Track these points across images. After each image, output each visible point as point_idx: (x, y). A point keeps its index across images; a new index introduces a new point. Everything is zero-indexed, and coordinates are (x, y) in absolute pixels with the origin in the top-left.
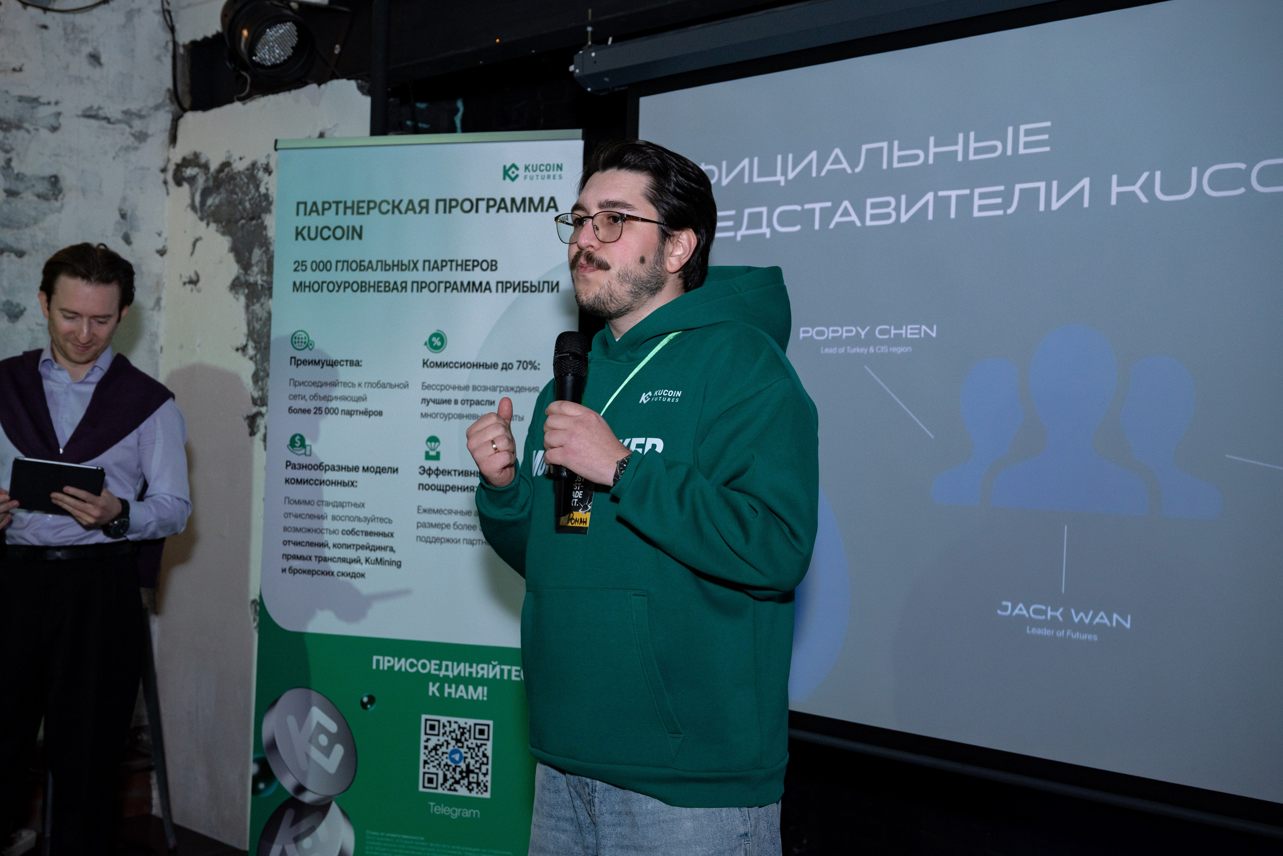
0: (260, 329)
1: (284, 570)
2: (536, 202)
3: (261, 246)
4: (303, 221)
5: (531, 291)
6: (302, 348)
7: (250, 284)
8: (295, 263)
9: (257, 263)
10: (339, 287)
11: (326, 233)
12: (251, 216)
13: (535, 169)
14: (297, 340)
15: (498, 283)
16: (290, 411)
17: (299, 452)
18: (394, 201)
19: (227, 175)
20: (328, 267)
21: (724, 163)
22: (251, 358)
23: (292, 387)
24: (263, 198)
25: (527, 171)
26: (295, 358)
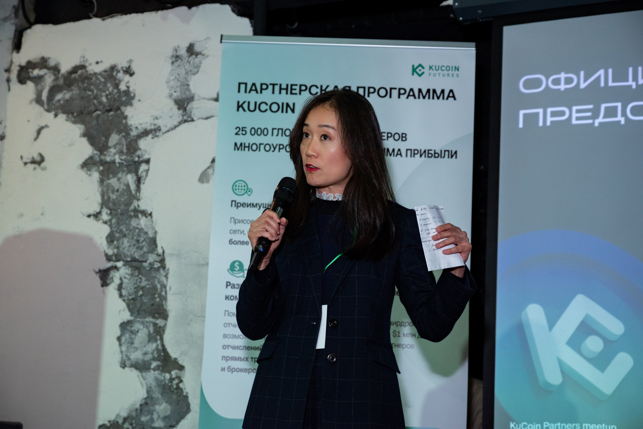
0: (116, 199)
1: (223, 369)
2: (438, 92)
3: (119, 132)
4: (243, 97)
5: (435, 157)
6: (242, 193)
7: (106, 162)
8: (236, 128)
9: (115, 146)
10: (275, 148)
11: (263, 107)
12: (108, 108)
13: (437, 68)
14: (237, 188)
15: (407, 150)
16: (231, 243)
17: (238, 275)
18: (321, 86)
19: (80, 76)
20: (265, 133)
21: (582, 73)
22: (105, 223)
23: (233, 224)
24: (122, 94)
25: (431, 70)
26: (235, 201)
